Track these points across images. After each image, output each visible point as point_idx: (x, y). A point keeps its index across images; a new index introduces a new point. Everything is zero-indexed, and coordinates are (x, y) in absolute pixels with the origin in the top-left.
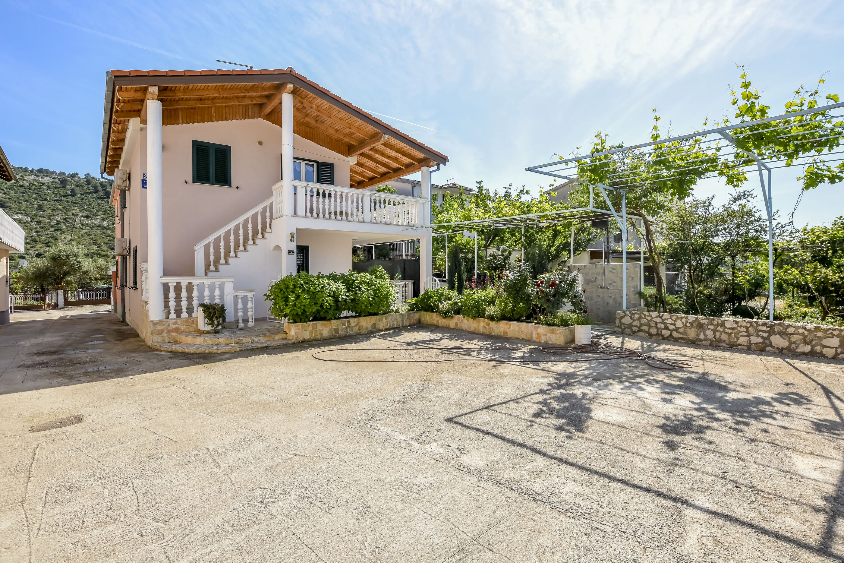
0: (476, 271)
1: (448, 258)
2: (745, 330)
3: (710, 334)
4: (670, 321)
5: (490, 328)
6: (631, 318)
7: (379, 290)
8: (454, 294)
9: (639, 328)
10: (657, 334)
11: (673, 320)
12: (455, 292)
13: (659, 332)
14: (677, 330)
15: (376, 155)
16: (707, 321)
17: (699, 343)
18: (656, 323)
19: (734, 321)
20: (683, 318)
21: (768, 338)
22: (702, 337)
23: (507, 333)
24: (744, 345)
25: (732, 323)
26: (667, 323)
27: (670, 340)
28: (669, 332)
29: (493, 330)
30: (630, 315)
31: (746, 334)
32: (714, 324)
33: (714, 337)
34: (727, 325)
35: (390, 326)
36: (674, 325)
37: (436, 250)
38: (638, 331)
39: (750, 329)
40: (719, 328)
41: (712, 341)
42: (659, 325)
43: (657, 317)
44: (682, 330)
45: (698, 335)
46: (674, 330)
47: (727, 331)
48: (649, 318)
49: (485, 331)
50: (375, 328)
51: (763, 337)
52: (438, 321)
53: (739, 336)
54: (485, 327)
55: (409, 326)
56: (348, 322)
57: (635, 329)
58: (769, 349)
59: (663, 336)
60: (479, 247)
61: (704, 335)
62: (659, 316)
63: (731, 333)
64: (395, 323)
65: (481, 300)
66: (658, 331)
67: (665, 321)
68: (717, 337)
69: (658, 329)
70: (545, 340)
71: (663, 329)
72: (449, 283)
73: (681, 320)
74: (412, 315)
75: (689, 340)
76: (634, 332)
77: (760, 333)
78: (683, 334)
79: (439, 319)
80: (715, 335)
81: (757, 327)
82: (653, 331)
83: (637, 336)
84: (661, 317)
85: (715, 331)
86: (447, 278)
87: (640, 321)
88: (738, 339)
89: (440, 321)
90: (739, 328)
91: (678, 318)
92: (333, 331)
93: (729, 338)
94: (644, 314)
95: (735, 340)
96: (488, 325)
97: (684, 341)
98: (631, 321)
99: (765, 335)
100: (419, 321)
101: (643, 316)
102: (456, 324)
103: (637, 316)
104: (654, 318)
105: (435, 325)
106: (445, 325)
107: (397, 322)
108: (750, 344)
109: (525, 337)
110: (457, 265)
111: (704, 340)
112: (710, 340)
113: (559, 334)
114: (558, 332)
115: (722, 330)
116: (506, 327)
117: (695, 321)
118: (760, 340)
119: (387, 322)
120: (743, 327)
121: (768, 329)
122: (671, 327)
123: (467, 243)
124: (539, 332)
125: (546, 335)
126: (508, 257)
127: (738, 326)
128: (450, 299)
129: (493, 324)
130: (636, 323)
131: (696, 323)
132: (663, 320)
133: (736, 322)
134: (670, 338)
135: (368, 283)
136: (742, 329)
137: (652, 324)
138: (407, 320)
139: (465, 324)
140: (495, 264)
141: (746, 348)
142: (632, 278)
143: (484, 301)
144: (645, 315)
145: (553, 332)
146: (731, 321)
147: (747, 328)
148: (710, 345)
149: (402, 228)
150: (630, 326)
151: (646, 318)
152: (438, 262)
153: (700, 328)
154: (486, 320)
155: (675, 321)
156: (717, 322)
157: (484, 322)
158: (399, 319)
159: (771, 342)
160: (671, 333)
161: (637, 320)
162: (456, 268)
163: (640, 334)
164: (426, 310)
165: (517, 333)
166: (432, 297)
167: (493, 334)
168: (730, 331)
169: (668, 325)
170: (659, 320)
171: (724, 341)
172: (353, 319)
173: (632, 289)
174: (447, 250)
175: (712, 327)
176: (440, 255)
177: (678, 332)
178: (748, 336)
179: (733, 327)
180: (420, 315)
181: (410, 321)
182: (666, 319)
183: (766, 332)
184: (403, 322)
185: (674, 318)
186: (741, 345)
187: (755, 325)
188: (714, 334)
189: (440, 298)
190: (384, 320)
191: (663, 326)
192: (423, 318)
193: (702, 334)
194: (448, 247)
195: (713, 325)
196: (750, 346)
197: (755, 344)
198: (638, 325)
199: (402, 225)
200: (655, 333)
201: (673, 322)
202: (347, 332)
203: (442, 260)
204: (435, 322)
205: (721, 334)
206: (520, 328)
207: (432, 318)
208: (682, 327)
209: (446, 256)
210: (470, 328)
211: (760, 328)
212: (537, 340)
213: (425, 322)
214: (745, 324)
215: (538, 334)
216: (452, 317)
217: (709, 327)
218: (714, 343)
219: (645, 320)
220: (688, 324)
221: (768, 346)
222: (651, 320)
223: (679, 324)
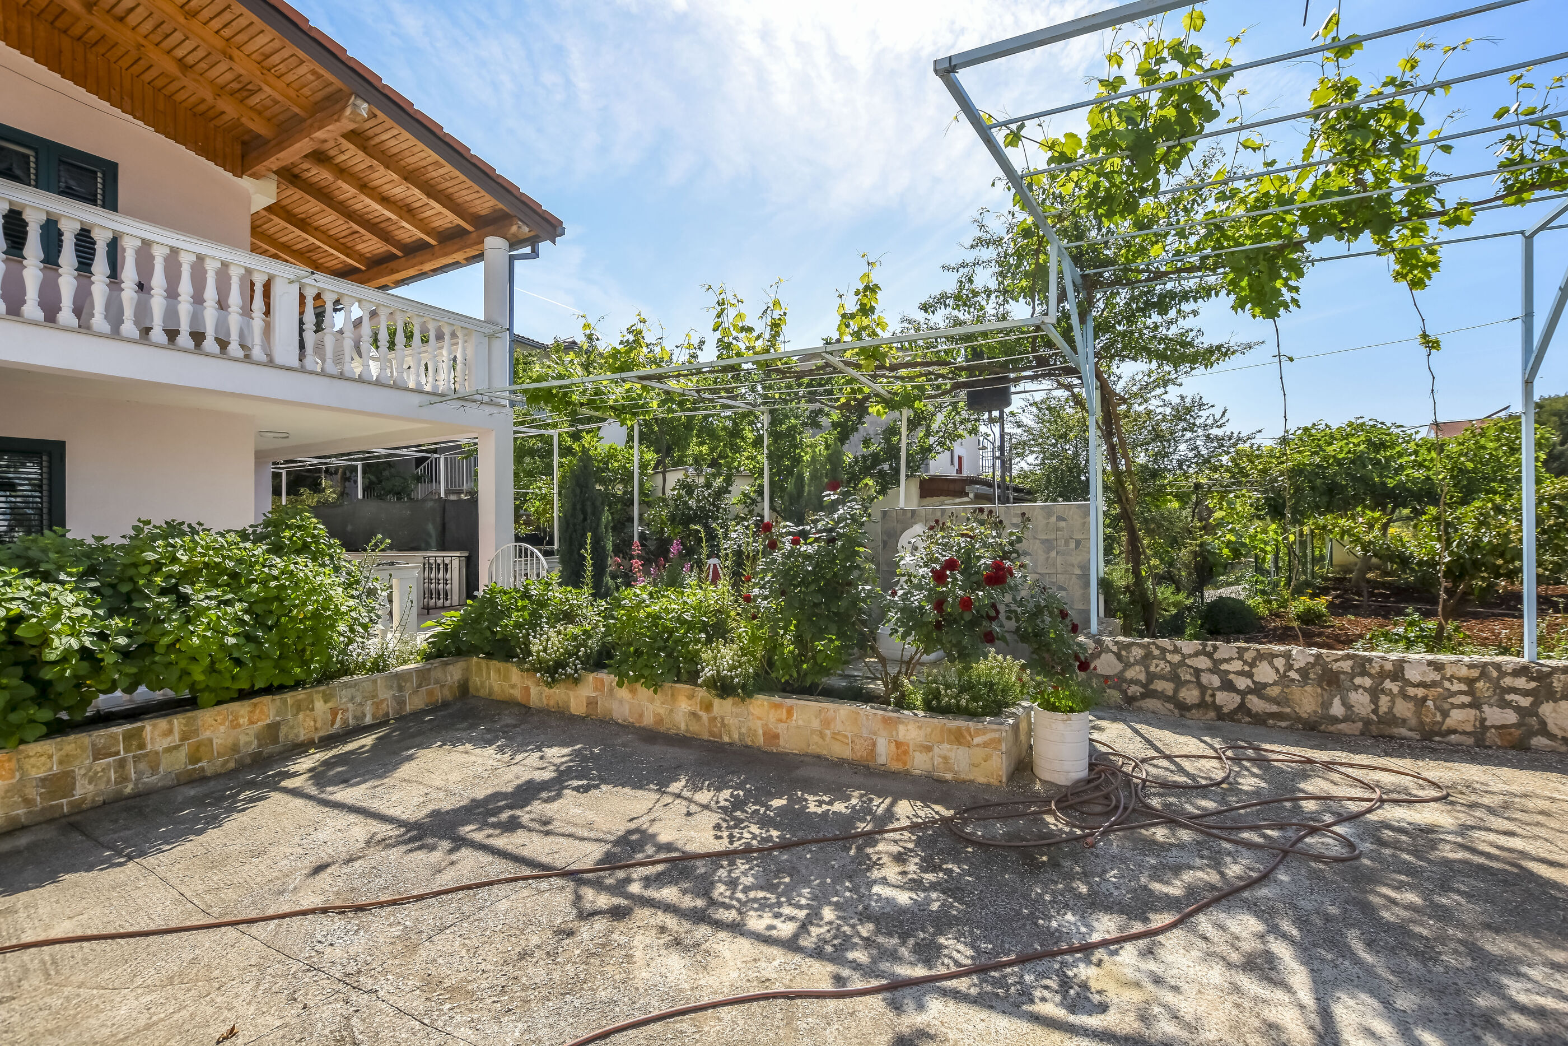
0: (637, 529)
1: (560, 494)
2: (1464, 687)
3: (1360, 700)
4: (1237, 666)
5: (713, 720)
6: (1118, 656)
7: (279, 599)
8: (581, 597)
9: (1144, 686)
10: (1202, 705)
11: (1245, 662)
12: (586, 591)
13: (1208, 698)
14: (1258, 690)
15: (340, 183)
16: (1350, 663)
17: (1331, 728)
18: (1197, 672)
19: (1430, 663)
20: (1277, 656)
21: (1531, 712)
22: (1337, 709)
23: (777, 736)
24: (1464, 733)
25: (1426, 668)
26: (1227, 672)
27: (1239, 721)
28: (1238, 699)
29: (723, 725)
30: (1115, 649)
31: (1466, 699)
32: (1373, 671)
33: (1375, 711)
34: (1412, 674)
35: (345, 721)
36: (1250, 675)
37: (523, 476)
38: (1144, 696)
39: (1480, 685)
40: (1388, 684)
41: (1367, 722)
42: (1205, 678)
43: (1196, 654)
44: (1274, 691)
45: (1326, 705)
46: (1249, 691)
47: (1411, 691)
48: (1176, 658)
49: (694, 727)
50: (275, 740)
51: (1518, 709)
52: (527, 689)
53: (1446, 706)
54: (694, 714)
55: (425, 712)
56: (134, 739)
57: (1135, 690)
58: (1539, 741)
59: (1218, 709)
60: (643, 466)
61: (1345, 703)
62: (1204, 652)
63: (1425, 699)
64: (368, 708)
65: (682, 622)
66: (1203, 694)
67: (1224, 667)
68: (1383, 708)
69: (1203, 688)
70: (928, 766)
71: (1219, 689)
72: (562, 562)
73: (1271, 664)
74: (437, 674)
75: (1299, 719)
76: (1130, 700)
77: (1509, 697)
78: (1278, 704)
79: (529, 683)
80: (1377, 706)
81: (1499, 678)
82: (1190, 695)
83: (1140, 709)
84: (1210, 655)
85: (1375, 693)
86: (556, 547)
87: (1147, 668)
88: (1445, 714)
89: (534, 691)
90: (1447, 684)
91: (1260, 656)
92: (32, 792)
93: (1418, 713)
94: (1158, 647)
95: (1439, 718)
96: (708, 707)
97: (1283, 724)
98: (1120, 666)
99: (1525, 702)
100: (464, 689)
101: (1156, 652)
102: (592, 703)
103: (1137, 653)
104: (1190, 656)
105: (519, 704)
106: (552, 703)
107: (377, 705)
108: (1483, 726)
109: (846, 753)
110: (589, 510)
111: (1346, 719)
112: (1361, 719)
113: (985, 745)
114: (977, 740)
115: (1396, 690)
116: (773, 716)
117: (1313, 665)
118: (1510, 717)
119: (334, 712)
120: (1460, 680)
121: (1533, 684)
122: (1242, 683)
123: (611, 456)
124: (901, 737)
125: (929, 749)
126: (724, 491)
127: (1444, 678)
128: (569, 617)
129: (724, 707)
130: (1135, 673)
131: (1319, 669)
132: (1216, 663)
133: (1438, 666)
134: (1239, 716)
135: (234, 576)
136: (1457, 687)
137: (1186, 675)
138: (415, 692)
139: (621, 701)
140: (690, 508)
141: (1471, 741)
142: (1078, 543)
143: (690, 626)
144: (1163, 650)
145: (958, 738)
146: (1419, 662)
147: (1470, 682)
148: (1362, 734)
149: (416, 399)
150: (1118, 681)
151: (1164, 659)
152: (533, 506)
153: (1329, 684)
154: (702, 693)
155: (1252, 665)
156: (1382, 667)
157: (691, 697)
158: (386, 694)
159: (1543, 723)
160: (1243, 699)
161: (1137, 662)
162: (585, 519)
163: (1150, 703)
164: (490, 656)
165: (816, 738)
166: (506, 612)
167: (726, 739)
168: (1420, 692)
169: (1231, 677)
170: (1203, 662)
171: (1404, 721)
172: (162, 723)
173: (1078, 571)
174: (557, 473)
175: (1367, 682)
176: (539, 486)
177: (1261, 697)
178: (1476, 705)
179: (1428, 680)
180: (467, 669)
181: (430, 693)
182: (1226, 660)
183: (1525, 693)
184: (401, 702)
185: (1249, 656)
186: (1455, 732)
187: (1495, 674)
188: (1375, 700)
189: (535, 615)
190: (319, 705)
191: (1216, 681)
192: (476, 680)
193: (1337, 702)
194: (561, 465)
195: (1370, 675)
196: (1483, 734)
197: (1496, 727)
198: (1142, 677)
199: (419, 391)
200: (1196, 701)
201: (1247, 668)
202: (124, 779)
203: (543, 498)
204: (517, 693)
205: (1393, 701)
206: (826, 723)
207: (506, 678)
208: (1275, 683)
209: (555, 491)
210: (641, 716)
211: (1508, 681)
212: (895, 766)
213: (483, 693)
214: (1464, 672)
215: (898, 744)
216: (577, 681)
217: (1358, 681)
218: (1373, 728)
219: (1162, 664)
220: (1293, 675)
221: (1535, 734)
222: (1182, 663)
223: (1265, 673)
